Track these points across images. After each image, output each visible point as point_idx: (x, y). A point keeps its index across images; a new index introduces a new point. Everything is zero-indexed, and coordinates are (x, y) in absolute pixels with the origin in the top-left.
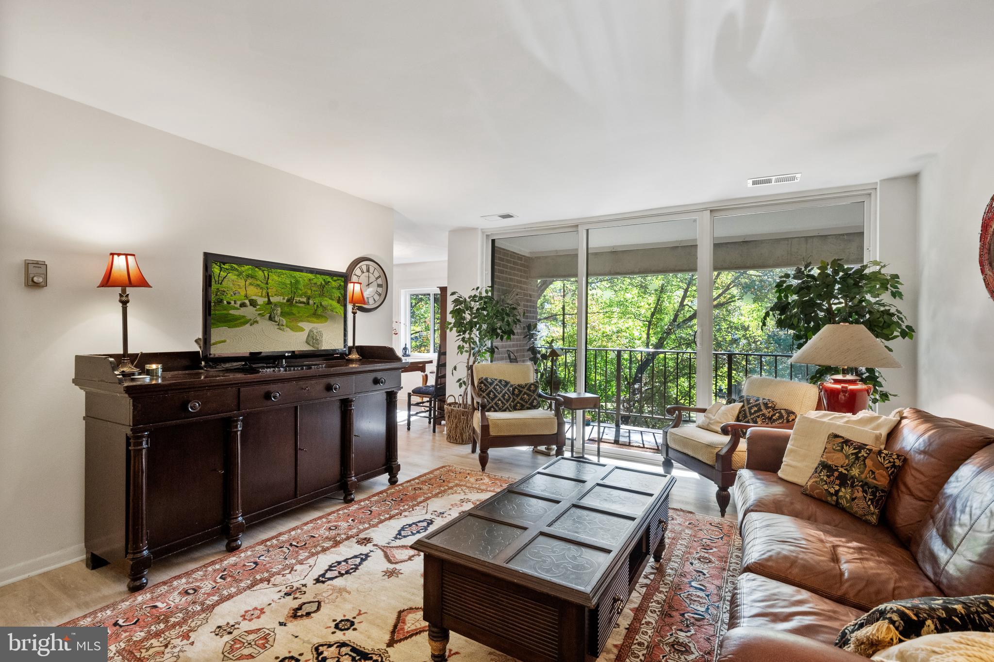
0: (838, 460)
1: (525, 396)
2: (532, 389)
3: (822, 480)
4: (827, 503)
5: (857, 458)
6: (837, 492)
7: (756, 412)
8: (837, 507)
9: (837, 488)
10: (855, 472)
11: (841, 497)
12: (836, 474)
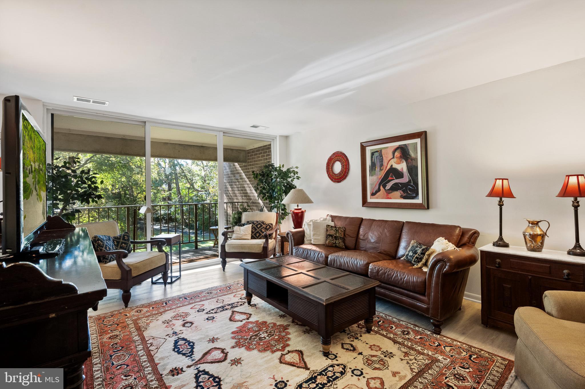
0: (332, 232)
1: (123, 244)
2: (126, 238)
3: (331, 240)
4: (333, 247)
5: (337, 231)
6: (335, 242)
7: (260, 227)
8: (336, 247)
9: (335, 241)
10: (338, 235)
11: (337, 243)
12: (334, 237)
